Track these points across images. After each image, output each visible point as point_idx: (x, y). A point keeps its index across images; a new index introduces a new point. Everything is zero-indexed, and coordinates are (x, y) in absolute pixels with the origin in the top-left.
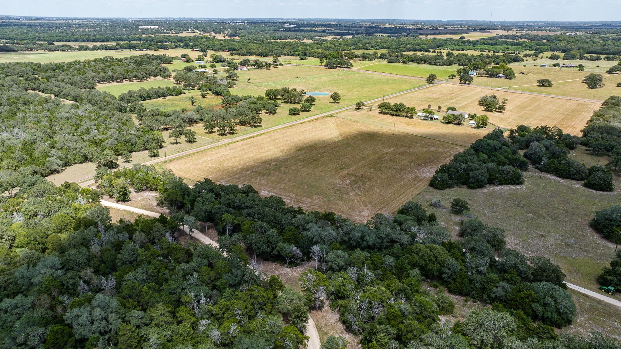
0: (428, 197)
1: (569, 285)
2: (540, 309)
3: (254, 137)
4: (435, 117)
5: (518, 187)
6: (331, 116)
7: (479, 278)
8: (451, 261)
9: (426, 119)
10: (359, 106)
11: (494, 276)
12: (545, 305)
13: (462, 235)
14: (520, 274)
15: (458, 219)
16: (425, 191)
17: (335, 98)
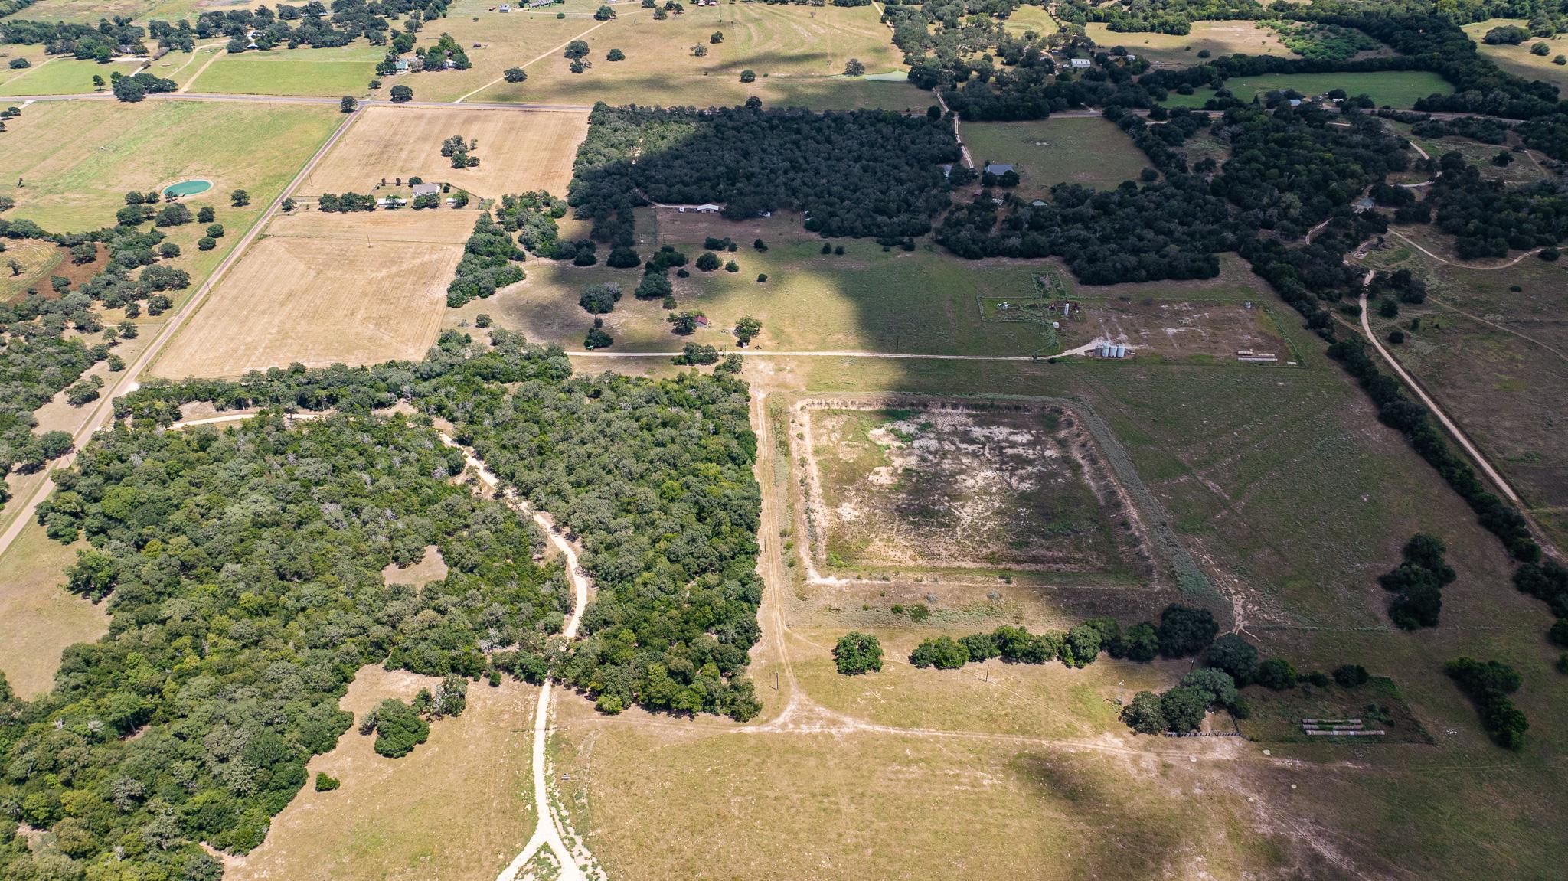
0: (453, 318)
1: (568, 353)
2: (554, 372)
3: (196, 312)
4: (403, 201)
5: (522, 282)
6: (263, 236)
7: (517, 368)
8: (496, 364)
9: (390, 207)
10: (287, 207)
11: (526, 363)
12: (556, 369)
13: (494, 344)
14: (539, 357)
15: (486, 330)
16: (446, 313)
17: (240, 199)
